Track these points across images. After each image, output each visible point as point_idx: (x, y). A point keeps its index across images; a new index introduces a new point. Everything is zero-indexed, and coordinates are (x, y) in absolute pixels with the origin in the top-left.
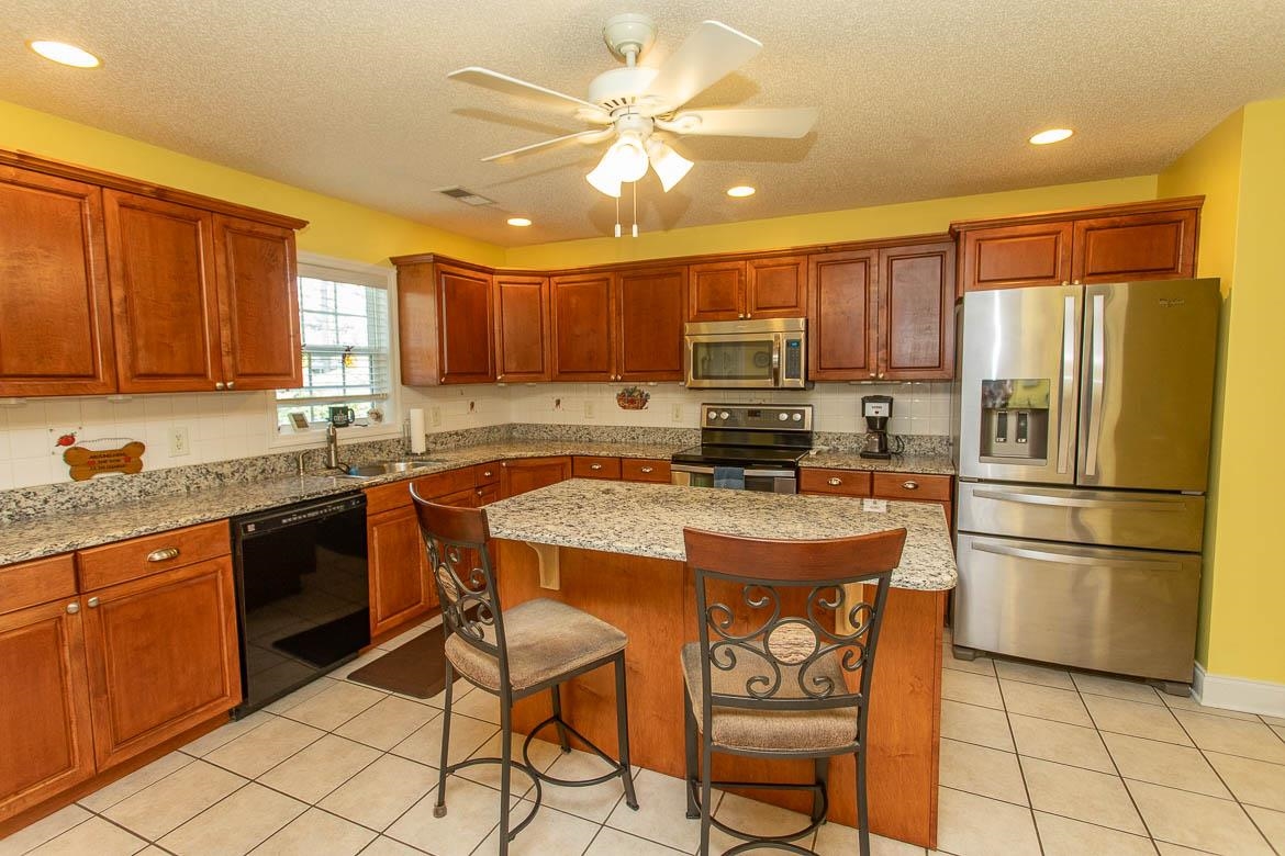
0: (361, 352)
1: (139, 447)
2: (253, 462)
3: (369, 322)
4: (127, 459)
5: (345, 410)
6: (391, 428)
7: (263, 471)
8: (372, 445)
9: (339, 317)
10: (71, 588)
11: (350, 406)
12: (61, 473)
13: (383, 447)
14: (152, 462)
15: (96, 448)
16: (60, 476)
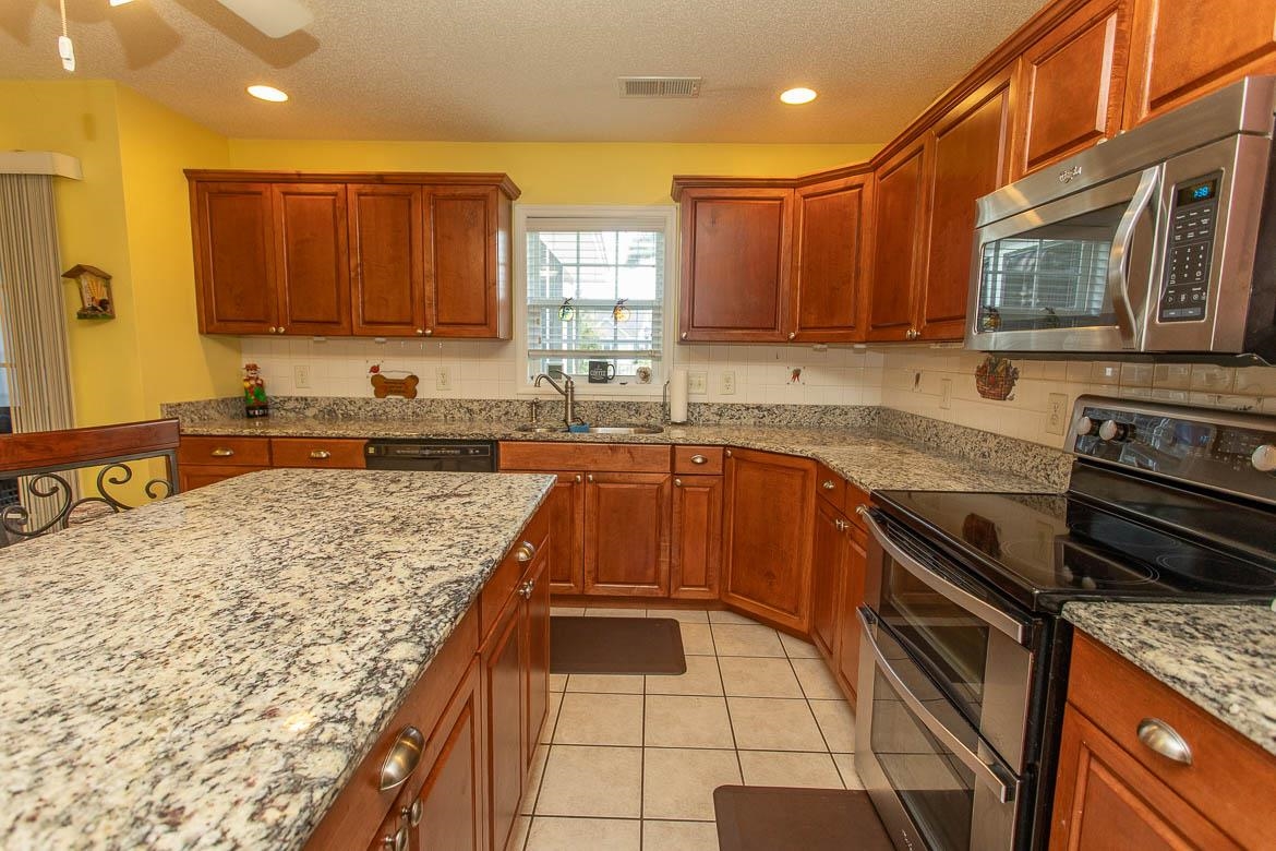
0: (642, 305)
1: (414, 379)
2: (498, 404)
3: (657, 271)
4: (407, 387)
5: (606, 365)
6: (652, 392)
7: (507, 413)
9: (620, 268)
11: (610, 361)
12: (368, 391)
13: (641, 410)
14: (425, 391)
15: (388, 376)
16: (369, 393)
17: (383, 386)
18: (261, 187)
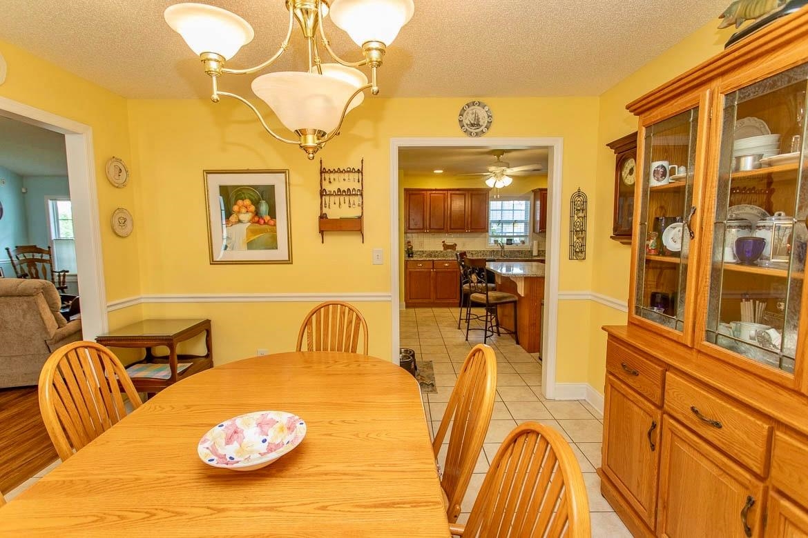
0: (521, 222)
1: (456, 245)
2: (481, 252)
3: (525, 211)
4: (453, 247)
5: (511, 240)
6: (527, 246)
8: (518, 251)
10: (431, 267)
14: (458, 248)
15: (449, 244)
16: (442, 249)
17: (446, 247)
18: (423, 192)
